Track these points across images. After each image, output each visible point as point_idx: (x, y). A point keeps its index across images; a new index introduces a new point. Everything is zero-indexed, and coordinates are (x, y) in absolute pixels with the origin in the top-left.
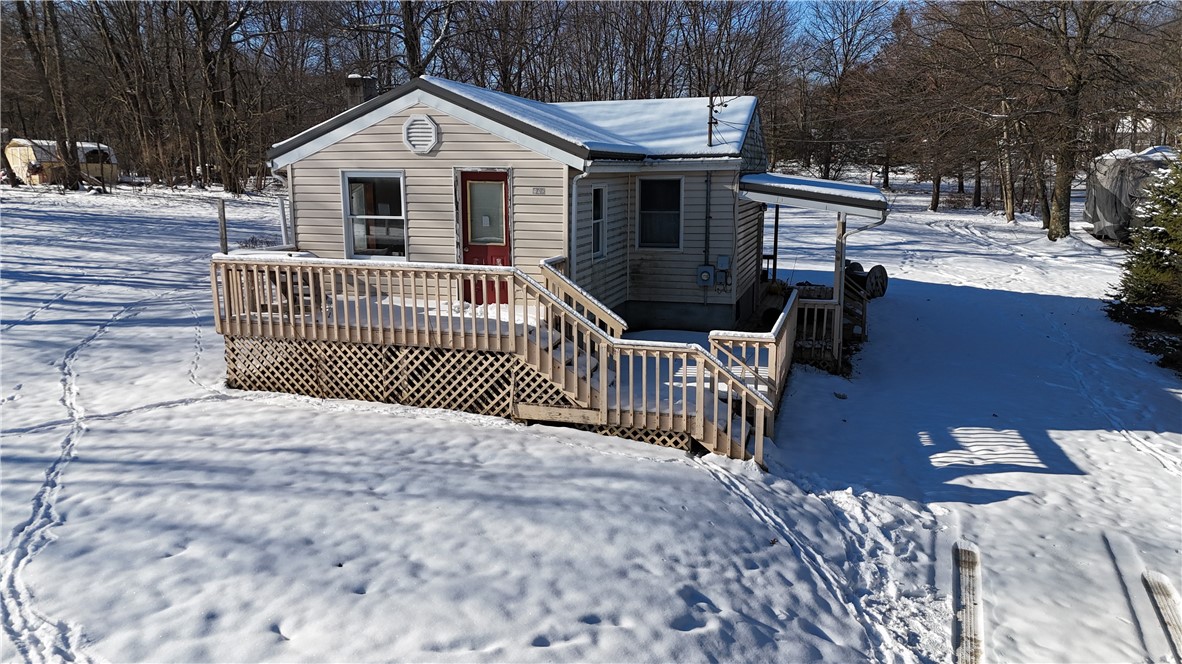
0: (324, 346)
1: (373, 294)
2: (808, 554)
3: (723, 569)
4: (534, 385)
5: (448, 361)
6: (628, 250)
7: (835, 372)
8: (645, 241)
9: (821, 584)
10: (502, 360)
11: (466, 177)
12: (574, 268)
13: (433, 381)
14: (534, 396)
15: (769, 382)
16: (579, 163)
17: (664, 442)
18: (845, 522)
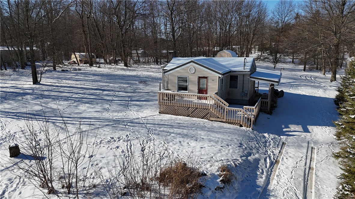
0: (177, 107)
1: (182, 97)
2: (258, 141)
3: (245, 142)
4: (213, 115)
5: (198, 110)
6: (227, 89)
7: (268, 114)
8: (230, 87)
9: (260, 145)
10: (208, 110)
11: (199, 78)
12: (219, 94)
13: (195, 113)
14: (213, 116)
15: (254, 115)
16: (220, 76)
17: (235, 125)
18: (266, 138)
